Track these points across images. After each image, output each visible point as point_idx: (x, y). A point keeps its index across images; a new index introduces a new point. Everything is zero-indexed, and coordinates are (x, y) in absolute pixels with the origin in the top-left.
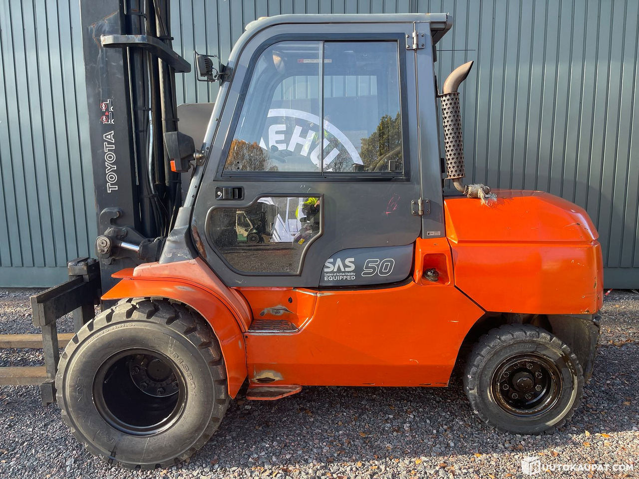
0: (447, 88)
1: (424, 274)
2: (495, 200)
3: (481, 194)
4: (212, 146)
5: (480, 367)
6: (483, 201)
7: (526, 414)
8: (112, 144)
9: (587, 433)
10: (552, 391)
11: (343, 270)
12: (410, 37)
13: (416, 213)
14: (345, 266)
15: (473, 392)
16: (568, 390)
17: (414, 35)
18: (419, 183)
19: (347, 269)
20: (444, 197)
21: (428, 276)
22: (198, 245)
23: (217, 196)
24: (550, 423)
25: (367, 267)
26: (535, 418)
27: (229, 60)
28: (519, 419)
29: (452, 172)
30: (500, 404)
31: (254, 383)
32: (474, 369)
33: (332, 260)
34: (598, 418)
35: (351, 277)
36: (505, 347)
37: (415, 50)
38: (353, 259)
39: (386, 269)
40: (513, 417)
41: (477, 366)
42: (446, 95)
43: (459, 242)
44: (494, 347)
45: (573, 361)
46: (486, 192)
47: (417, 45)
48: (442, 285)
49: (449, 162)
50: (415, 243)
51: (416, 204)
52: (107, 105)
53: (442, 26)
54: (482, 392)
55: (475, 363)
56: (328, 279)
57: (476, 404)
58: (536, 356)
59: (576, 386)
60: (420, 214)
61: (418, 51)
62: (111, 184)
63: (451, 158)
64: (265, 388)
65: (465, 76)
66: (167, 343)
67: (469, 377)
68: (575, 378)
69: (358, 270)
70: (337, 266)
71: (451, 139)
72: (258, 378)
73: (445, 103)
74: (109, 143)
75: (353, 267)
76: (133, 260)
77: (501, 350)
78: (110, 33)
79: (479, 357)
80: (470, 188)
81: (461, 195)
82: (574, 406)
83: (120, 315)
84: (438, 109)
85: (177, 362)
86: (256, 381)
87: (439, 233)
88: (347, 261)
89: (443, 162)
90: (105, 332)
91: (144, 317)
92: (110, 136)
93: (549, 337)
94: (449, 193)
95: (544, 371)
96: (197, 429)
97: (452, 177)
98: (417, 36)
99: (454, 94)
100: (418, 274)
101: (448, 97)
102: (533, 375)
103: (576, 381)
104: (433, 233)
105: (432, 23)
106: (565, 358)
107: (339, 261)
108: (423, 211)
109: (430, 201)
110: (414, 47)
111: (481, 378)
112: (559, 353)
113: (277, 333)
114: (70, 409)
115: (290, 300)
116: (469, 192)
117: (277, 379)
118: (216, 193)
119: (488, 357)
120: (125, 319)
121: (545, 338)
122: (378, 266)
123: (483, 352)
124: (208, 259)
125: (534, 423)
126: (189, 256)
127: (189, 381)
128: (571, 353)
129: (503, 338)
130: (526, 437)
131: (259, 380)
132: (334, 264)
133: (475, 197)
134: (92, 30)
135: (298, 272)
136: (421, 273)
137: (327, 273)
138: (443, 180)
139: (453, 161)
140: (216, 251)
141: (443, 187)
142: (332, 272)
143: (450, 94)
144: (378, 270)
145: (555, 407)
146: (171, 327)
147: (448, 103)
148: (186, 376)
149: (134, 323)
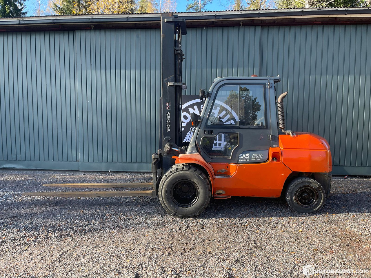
0: (279, 99)
1: (273, 159)
2: (295, 135)
3: (291, 133)
4: (203, 117)
5: (291, 190)
6: (291, 136)
7: (306, 206)
8: (169, 116)
9: (328, 213)
10: (315, 199)
11: (245, 158)
12: (267, 84)
13: (270, 139)
14: (246, 156)
15: (288, 198)
16: (320, 198)
17: (269, 83)
18: (270, 130)
19: (247, 157)
20: (278, 134)
21: (274, 159)
22: (198, 149)
23: (205, 133)
24: (315, 210)
25: (253, 157)
26: (309, 208)
27: (210, 90)
28: (304, 208)
29: (281, 126)
30: (297, 203)
31: (216, 195)
32: (289, 191)
33: (241, 154)
34: (332, 211)
35: (248, 160)
36: (299, 184)
37: (269, 88)
38: (248, 154)
39: (259, 157)
40: (302, 207)
41: (290, 190)
42: (279, 102)
43: (284, 149)
44: (295, 183)
45: (322, 188)
46: (292, 133)
47: (270, 86)
48: (278, 163)
49: (280, 123)
50: (269, 149)
51: (269, 136)
52: (169, 104)
53: (278, 81)
54: (291, 199)
55: (289, 189)
56: (240, 160)
57: (290, 203)
58: (309, 187)
59: (323, 197)
60: (271, 139)
61: (270, 88)
62: (168, 129)
63: (281, 122)
64: (219, 196)
65: (285, 97)
66: (194, 177)
67: (287, 194)
68: (323, 194)
69: (250, 158)
70: (243, 156)
71: (281, 116)
72: (217, 193)
73: (279, 105)
74: (168, 116)
75: (249, 157)
76: (177, 153)
77: (298, 185)
78: (171, 82)
79: (291, 187)
80: (287, 131)
81: (284, 134)
82: (323, 204)
83: (180, 168)
84: (277, 107)
85: (197, 184)
86: (216, 194)
87: (277, 146)
88: (247, 155)
89: (278, 123)
90: (176, 174)
91: (187, 169)
92: (169, 114)
93: (313, 180)
94: (280, 133)
95: (312, 192)
96: (202, 205)
97: (281, 128)
98: (270, 84)
99: (282, 102)
100: (270, 159)
101: (280, 103)
102: (309, 194)
103: (323, 195)
104: (275, 146)
105: (274, 80)
106: (319, 187)
107: (244, 155)
108: (272, 139)
109: (274, 136)
110: (269, 87)
111: (291, 194)
112: (317, 186)
113: (224, 177)
114: (163, 198)
115: (228, 167)
116: (287, 133)
117: (223, 193)
118: (205, 132)
119: (293, 187)
120: (182, 170)
121: (312, 181)
122: (257, 156)
123: (292, 185)
124: (201, 153)
125: (309, 210)
126: (197, 152)
127: (200, 189)
128: (321, 186)
129: (298, 180)
130: (306, 214)
131: (217, 194)
132: (242, 155)
133: (289, 134)
134: (165, 81)
135: (230, 158)
136: (271, 159)
137: (240, 158)
138: (278, 129)
139: (281, 123)
140: (204, 151)
141: (278, 131)
142: (242, 158)
143: (280, 102)
144: (257, 158)
145: (316, 204)
146: (195, 173)
147: (280, 104)
148: (199, 188)
149: (184, 171)
